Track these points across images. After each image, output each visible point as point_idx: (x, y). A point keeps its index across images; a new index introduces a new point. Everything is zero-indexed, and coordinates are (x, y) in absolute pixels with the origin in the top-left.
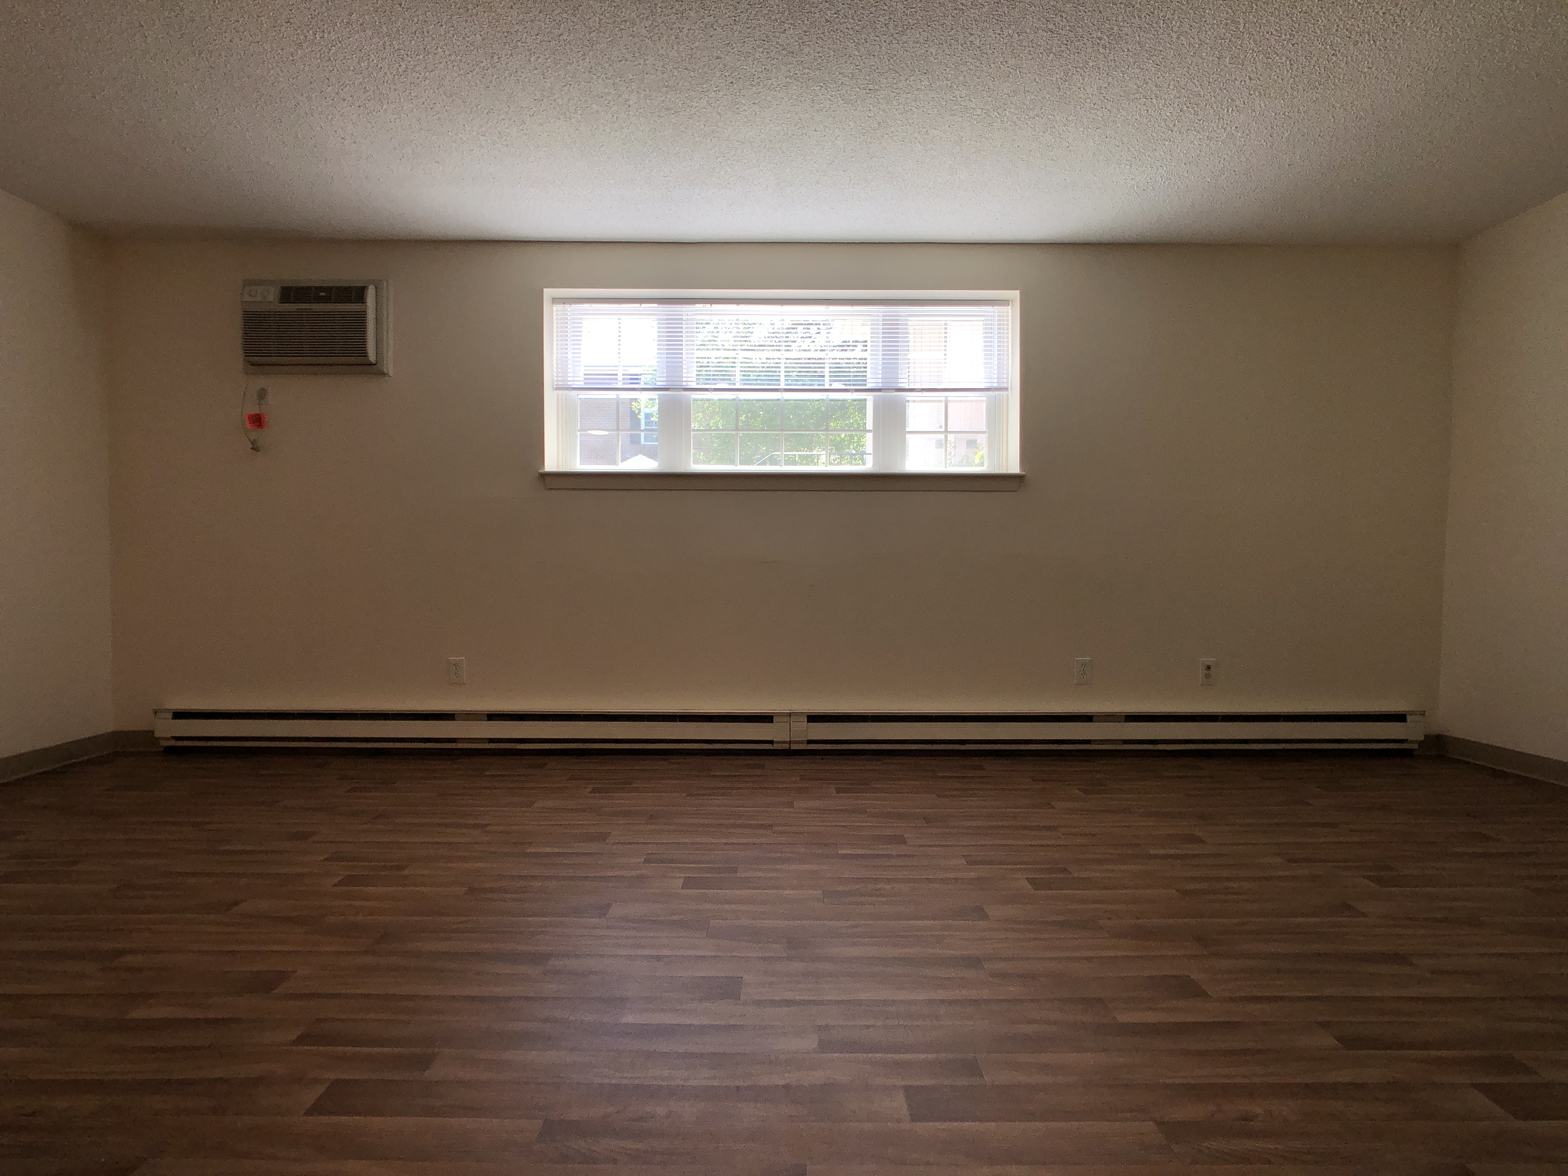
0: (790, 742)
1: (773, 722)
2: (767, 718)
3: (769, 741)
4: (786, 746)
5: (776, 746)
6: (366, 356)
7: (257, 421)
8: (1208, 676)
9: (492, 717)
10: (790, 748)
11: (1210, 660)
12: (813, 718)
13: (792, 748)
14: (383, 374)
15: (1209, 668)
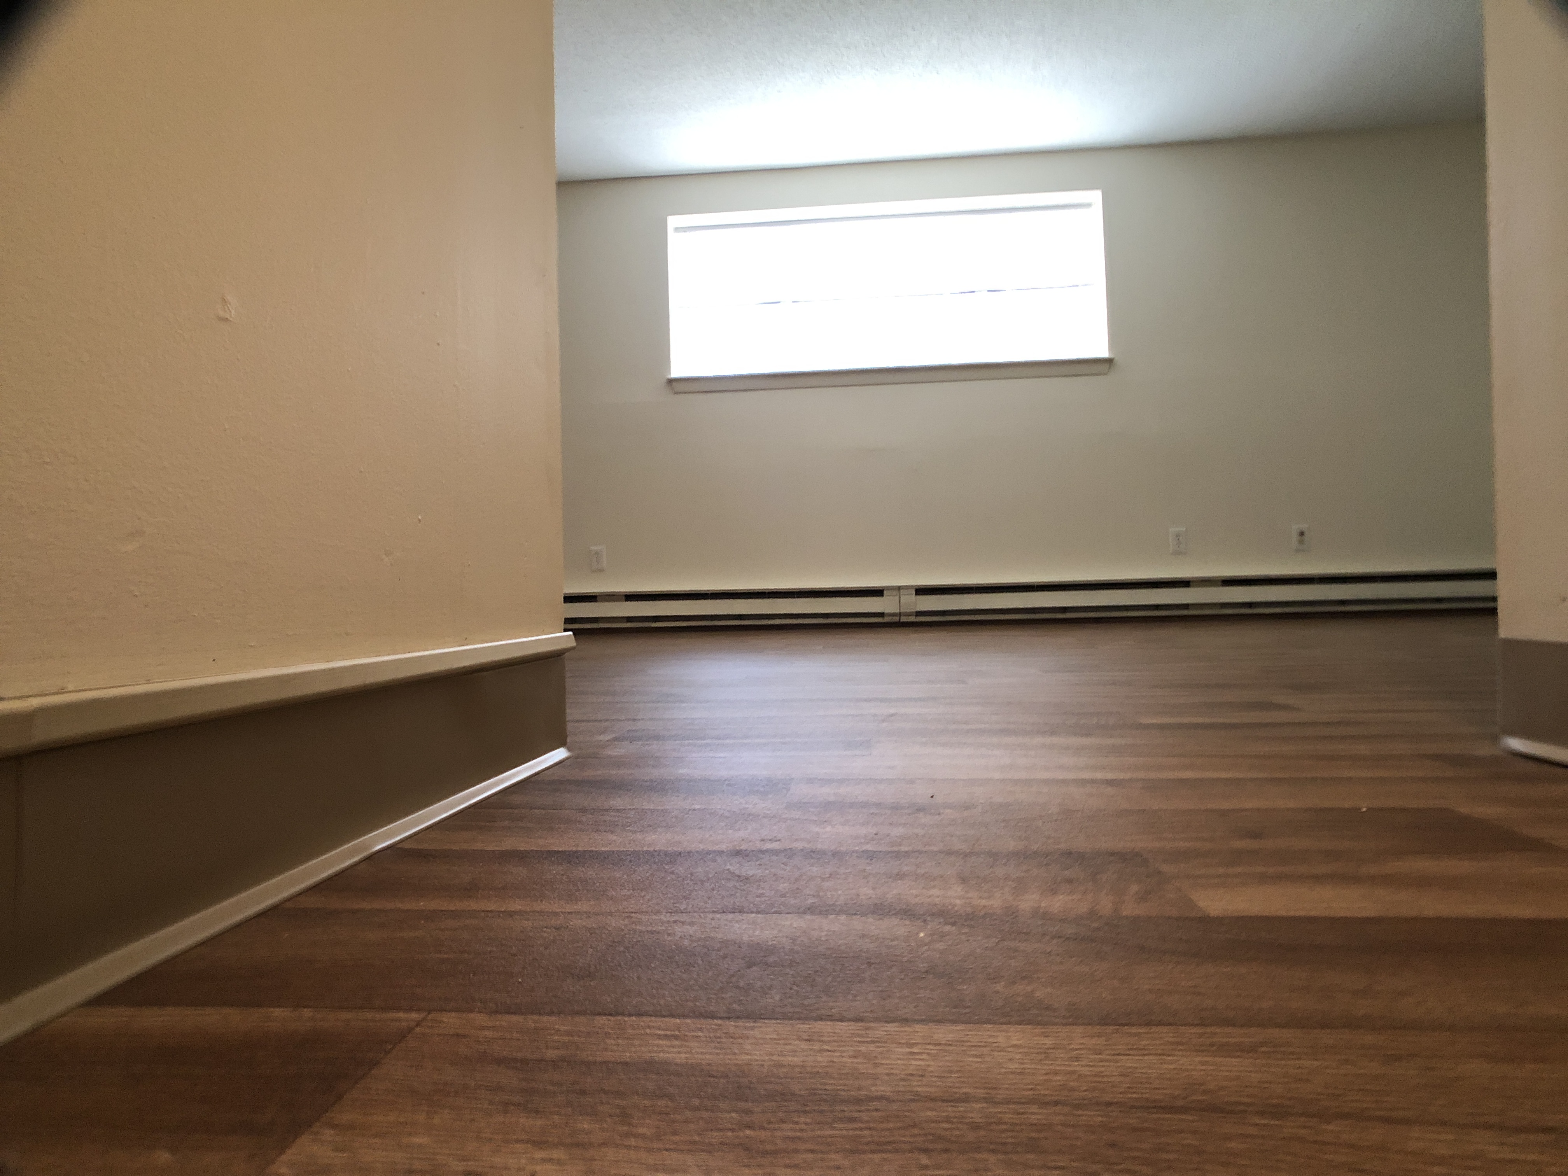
0: (900, 614)
1: (883, 596)
2: (878, 592)
3: (879, 613)
4: (896, 619)
5: (886, 619)
8: (1301, 542)
9: (630, 597)
11: (1304, 526)
12: (922, 591)
13: (901, 621)
15: (1302, 534)
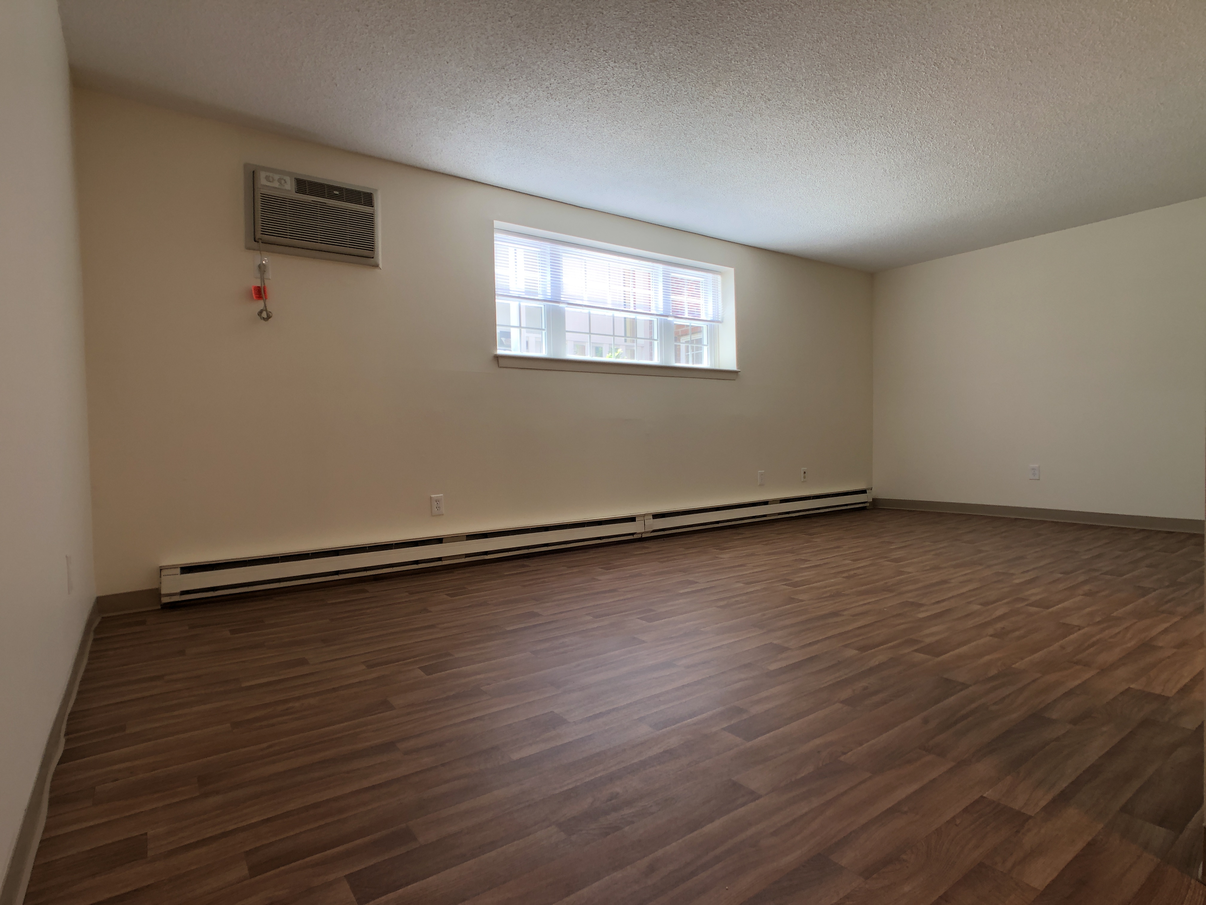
0: (643, 533)
1: (635, 521)
2: (632, 519)
3: (633, 533)
5: (635, 537)
6: (373, 251)
7: (260, 293)
8: (804, 477)
9: (469, 537)
10: (642, 536)
11: (805, 469)
12: (656, 516)
14: (376, 266)
15: (805, 473)
